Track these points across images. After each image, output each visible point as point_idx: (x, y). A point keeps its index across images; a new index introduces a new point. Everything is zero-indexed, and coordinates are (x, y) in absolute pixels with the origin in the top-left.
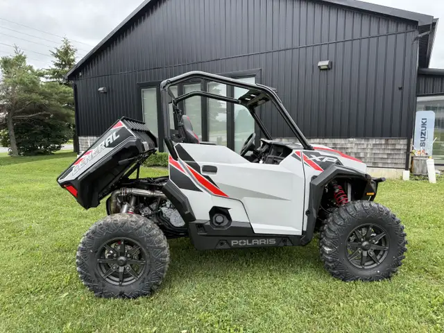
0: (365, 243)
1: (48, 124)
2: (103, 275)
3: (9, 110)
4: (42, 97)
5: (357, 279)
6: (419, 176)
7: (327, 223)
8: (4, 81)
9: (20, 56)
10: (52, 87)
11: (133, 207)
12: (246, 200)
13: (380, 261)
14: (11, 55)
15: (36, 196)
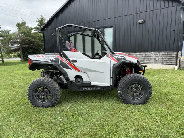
0: (135, 90)
1: (34, 49)
2: (36, 99)
3: (20, 44)
4: (32, 38)
5: (131, 104)
6: (182, 68)
7: (120, 82)
8: (18, 32)
9: (24, 22)
10: (36, 34)
11: (50, 76)
12: (88, 73)
13: (141, 97)
14: (20, 22)
15: (25, 75)
